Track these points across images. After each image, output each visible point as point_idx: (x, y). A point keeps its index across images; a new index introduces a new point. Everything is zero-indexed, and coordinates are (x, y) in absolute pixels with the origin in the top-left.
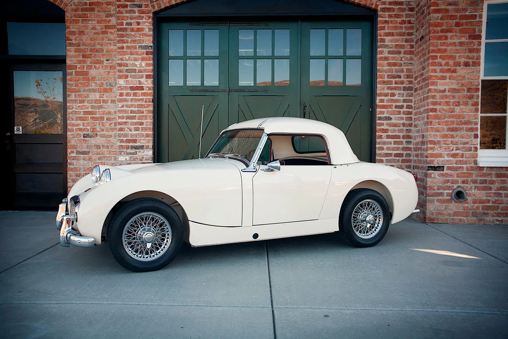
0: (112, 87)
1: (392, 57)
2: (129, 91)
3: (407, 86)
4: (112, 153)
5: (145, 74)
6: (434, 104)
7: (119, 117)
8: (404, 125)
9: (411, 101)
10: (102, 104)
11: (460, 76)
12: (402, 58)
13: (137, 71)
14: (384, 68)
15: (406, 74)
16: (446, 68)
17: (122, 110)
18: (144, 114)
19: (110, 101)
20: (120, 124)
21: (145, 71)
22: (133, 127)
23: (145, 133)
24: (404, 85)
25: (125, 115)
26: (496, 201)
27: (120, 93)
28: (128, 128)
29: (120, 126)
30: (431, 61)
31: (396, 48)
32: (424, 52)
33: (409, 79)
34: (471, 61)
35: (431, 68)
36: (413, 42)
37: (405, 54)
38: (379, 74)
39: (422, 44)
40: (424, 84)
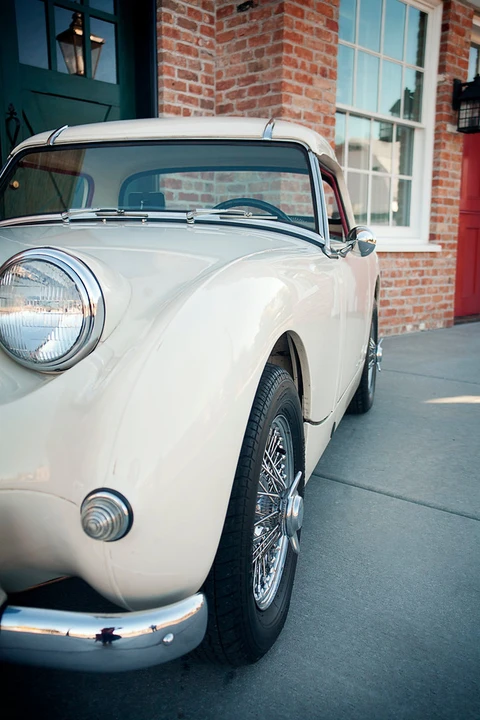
1: (184, 33)
3: (207, 99)
11: (317, 92)
12: (198, 39)
14: (173, 53)
15: (205, 74)
16: (302, 72)
24: (201, 97)
30: (284, 54)
31: (189, 15)
32: (257, 35)
33: (209, 86)
34: (328, 67)
35: (286, 68)
36: (213, 11)
37: (202, 31)
38: (165, 63)
39: (248, 18)
40: (258, 97)
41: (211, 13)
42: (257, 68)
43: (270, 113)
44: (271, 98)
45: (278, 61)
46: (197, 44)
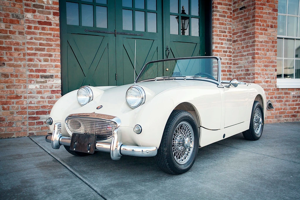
0: (19, 20)
1: (221, 19)
2: (37, 25)
3: (229, 38)
4: (21, 81)
5: (52, 11)
6: (258, 49)
7: (28, 49)
8: (228, 63)
9: (230, 48)
10: (9, 34)
11: (269, 33)
12: (226, 20)
13: (44, 7)
14: (217, 25)
15: (228, 30)
16: (263, 27)
17: (31, 42)
18: (53, 47)
19: (17, 33)
20: (29, 54)
21: (52, 8)
22: (42, 58)
23: (54, 64)
24: (227, 38)
25: (34, 47)
26: (285, 108)
27: (28, 26)
28: (38, 59)
29: (29, 57)
30: (256, 22)
31: (223, 13)
32: (246, 17)
33: (230, 34)
34: (273, 24)
35: (256, 27)
36: (231, 10)
37: (227, 17)
38: (215, 29)
39: (243, 12)
40: (247, 37)
41: (231, 11)
42: (246, 27)
43: (251, 42)
44: (251, 37)
45: (254, 25)
46: (226, 21)
